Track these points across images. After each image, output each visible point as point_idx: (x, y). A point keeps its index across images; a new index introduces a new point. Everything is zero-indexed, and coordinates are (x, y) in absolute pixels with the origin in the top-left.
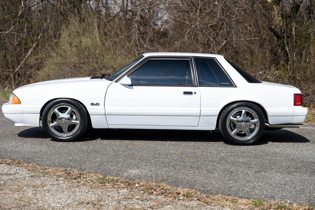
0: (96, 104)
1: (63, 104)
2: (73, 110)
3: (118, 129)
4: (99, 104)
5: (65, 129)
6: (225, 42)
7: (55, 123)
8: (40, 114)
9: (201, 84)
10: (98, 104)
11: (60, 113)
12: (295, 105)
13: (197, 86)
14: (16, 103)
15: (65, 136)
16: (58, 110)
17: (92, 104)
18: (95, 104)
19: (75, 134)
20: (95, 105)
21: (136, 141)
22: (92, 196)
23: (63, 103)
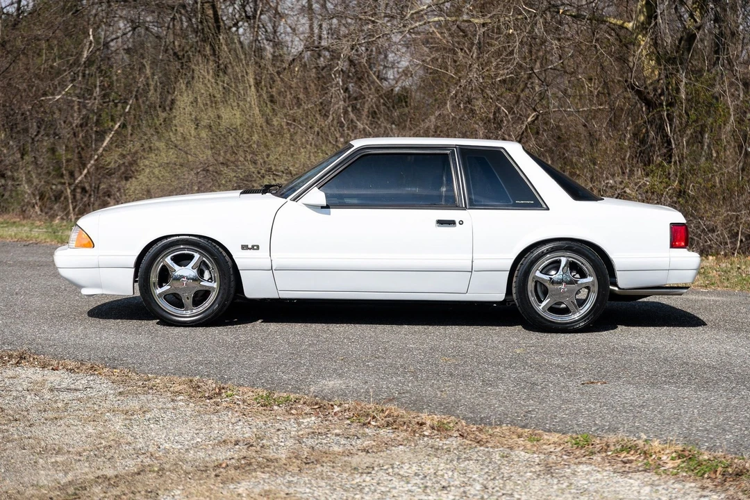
0: (253, 246)
1: (182, 247)
2: (204, 259)
3: (299, 300)
4: (258, 247)
5: (188, 302)
6: (533, 117)
7: (166, 288)
8: (134, 269)
9: (473, 205)
10: (256, 247)
11: (176, 267)
12: (673, 246)
13: (465, 208)
14: (84, 246)
15: (188, 314)
16: (172, 259)
17: (244, 247)
18: (250, 247)
19: (209, 311)
20: (250, 249)
21: (338, 325)
22: (244, 430)
23: (183, 244)
